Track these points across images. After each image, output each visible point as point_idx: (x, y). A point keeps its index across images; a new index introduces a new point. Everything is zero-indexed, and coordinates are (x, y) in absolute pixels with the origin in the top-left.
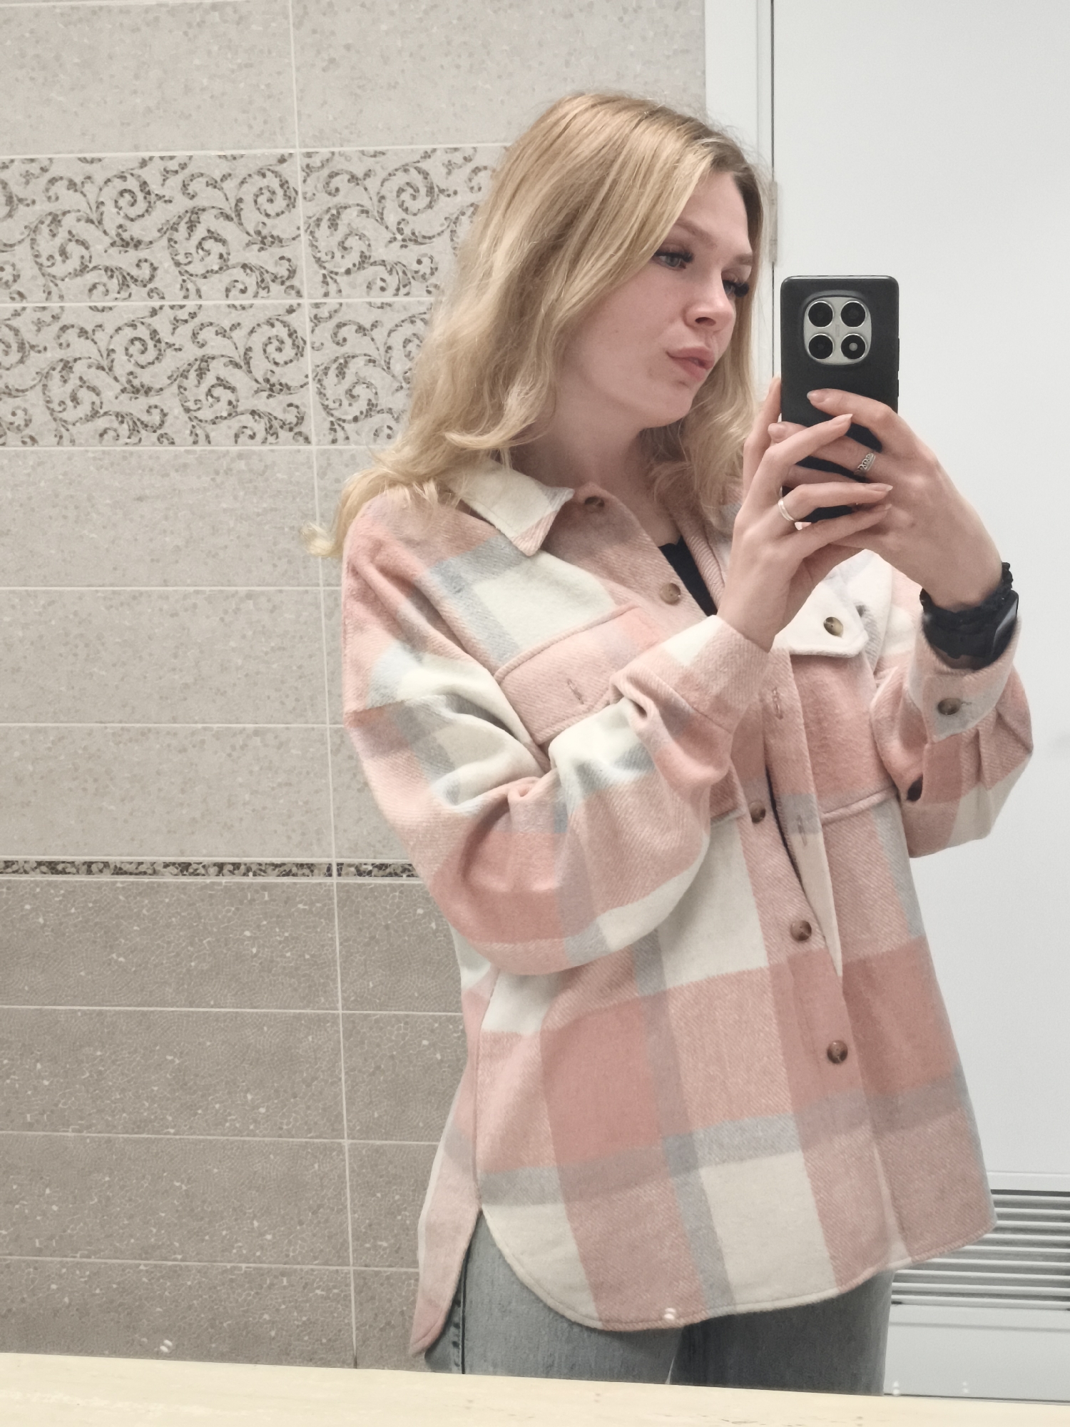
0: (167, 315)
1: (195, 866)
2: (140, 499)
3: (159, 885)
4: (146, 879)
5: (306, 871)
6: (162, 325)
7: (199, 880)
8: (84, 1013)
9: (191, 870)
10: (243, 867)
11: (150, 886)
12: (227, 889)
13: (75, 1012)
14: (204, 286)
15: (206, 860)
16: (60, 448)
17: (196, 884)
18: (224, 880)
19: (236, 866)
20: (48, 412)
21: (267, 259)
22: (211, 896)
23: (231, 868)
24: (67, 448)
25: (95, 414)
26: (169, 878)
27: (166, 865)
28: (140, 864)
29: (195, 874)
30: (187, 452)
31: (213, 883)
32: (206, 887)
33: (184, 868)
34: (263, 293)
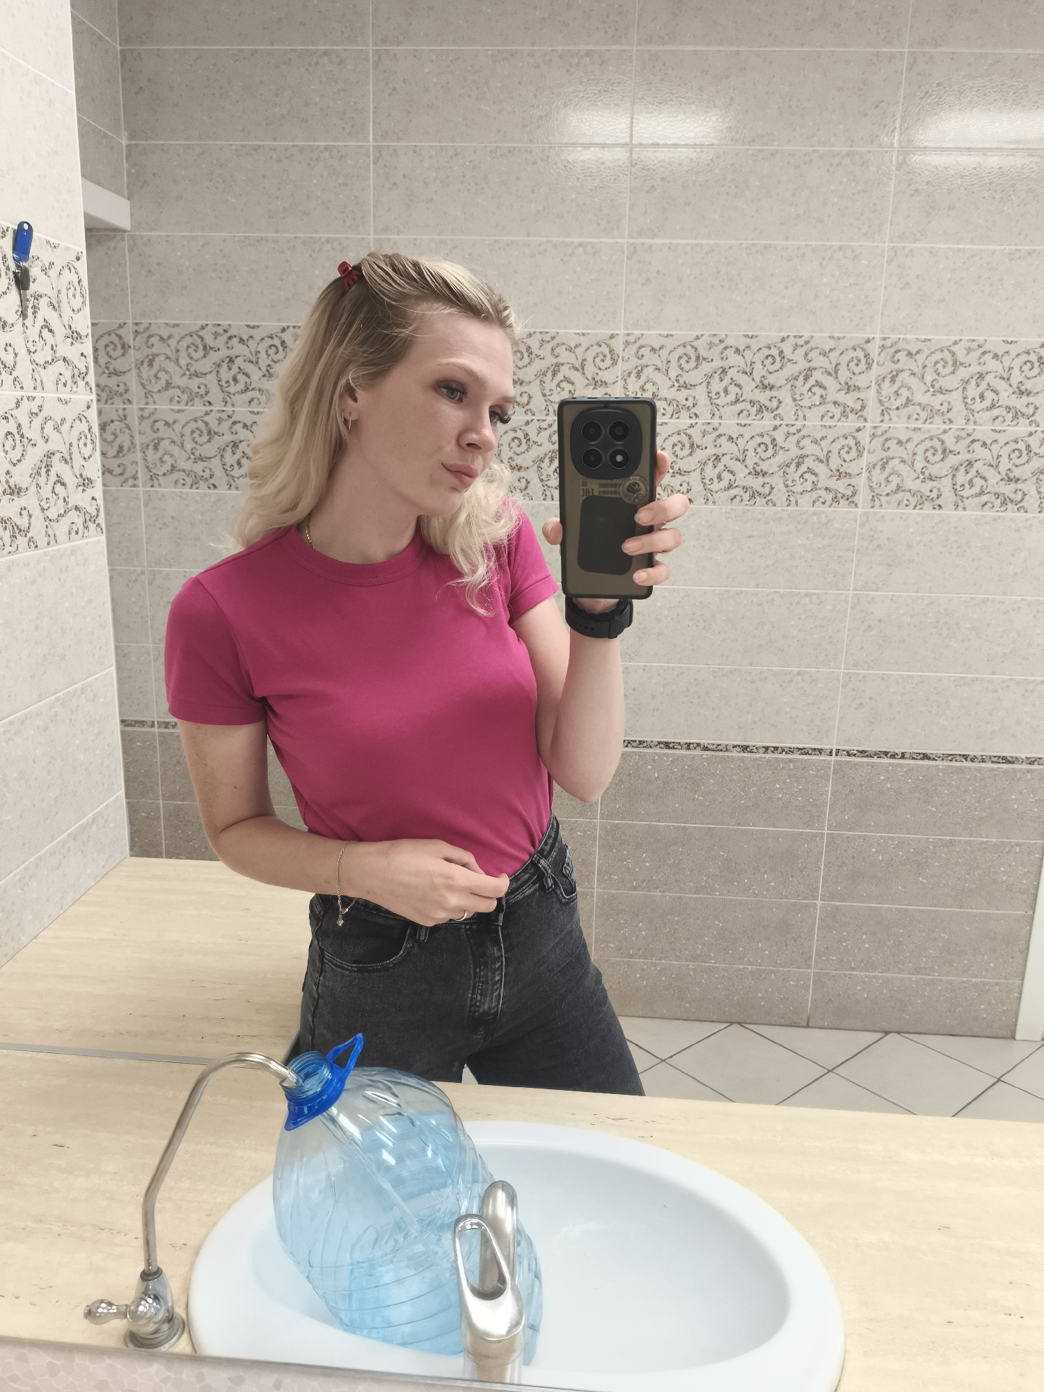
0: (784, 429)
1: (752, 748)
2: (750, 537)
3: (728, 757)
4: (721, 754)
5: (817, 753)
6: (779, 436)
7: (753, 755)
8: (674, 827)
9: (748, 750)
10: (780, 750)
11: (724, 758)
12: (769, 761)
13: (669, 826)
14: (809, 414)
15: (758, 744)
16: (706, 506)
17: (751, 757)
18: (767, 756)
19: (776, 748)
20: (702, 485)
21: (849, 400)
22: (759, 765)
23: (773, 749)
24: (710, 506)
25: (730, 487)
26: (735, 754)
27: (734, 747)
28: (718, 745)
29: (751, 752)
30: (783, 510)
31: (761, 757)
32: (756, 759)
33: (745, 748)
34: (843, 419)
